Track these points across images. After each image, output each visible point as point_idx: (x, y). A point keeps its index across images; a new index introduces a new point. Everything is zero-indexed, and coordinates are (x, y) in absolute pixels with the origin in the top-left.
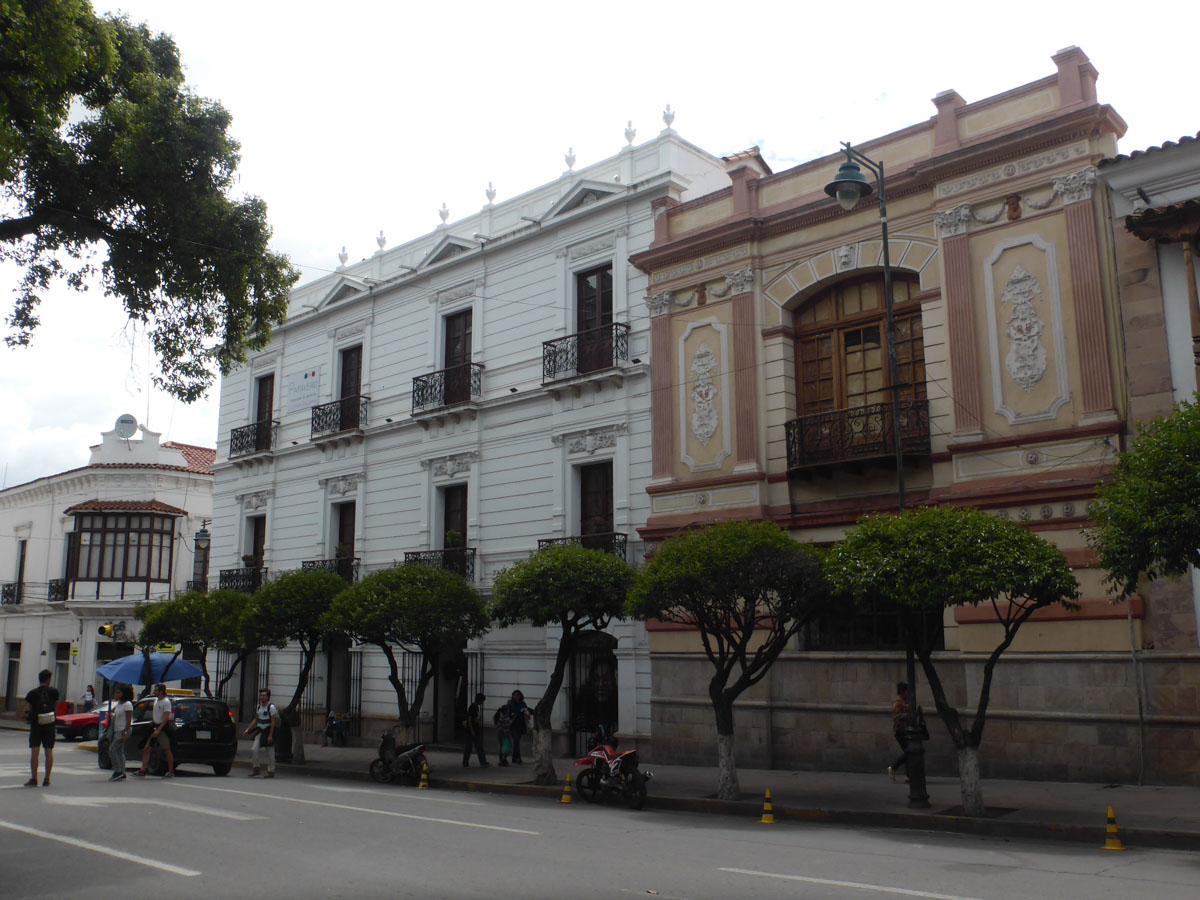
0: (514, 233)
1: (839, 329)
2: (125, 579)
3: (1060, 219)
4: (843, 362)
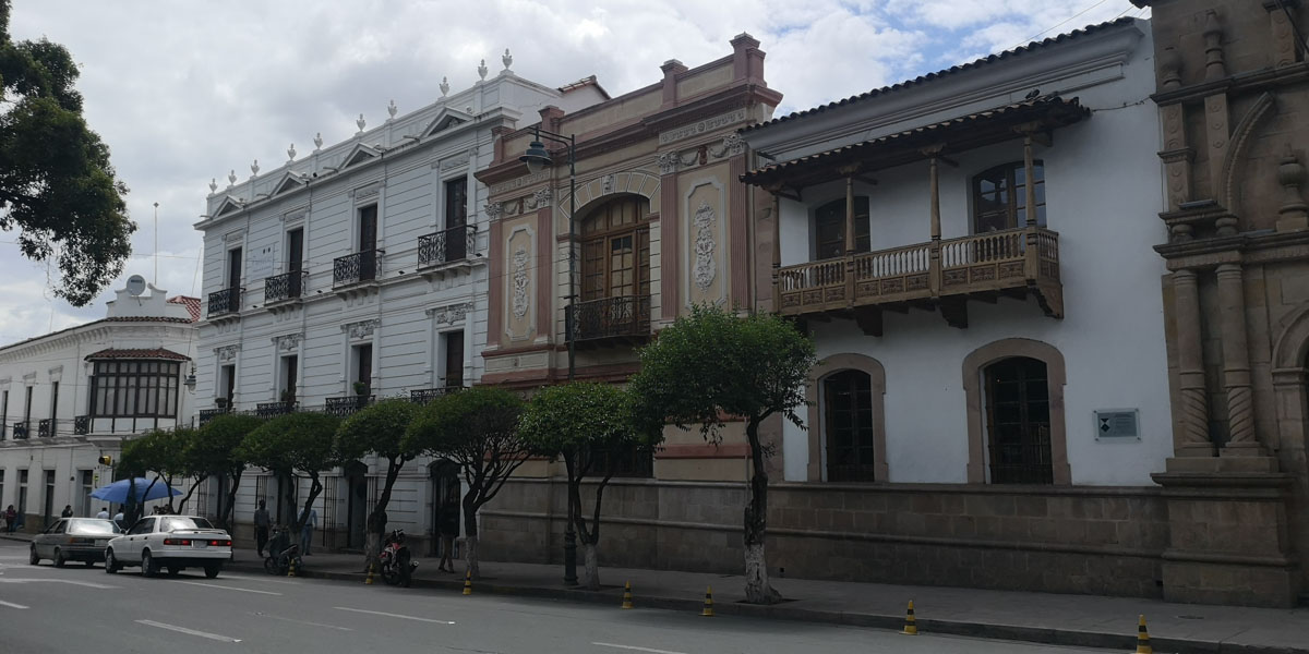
0: (403, 146)
1: (608, 237)
2: (136, 415)
3: (726, 166)
4: (610, 262)
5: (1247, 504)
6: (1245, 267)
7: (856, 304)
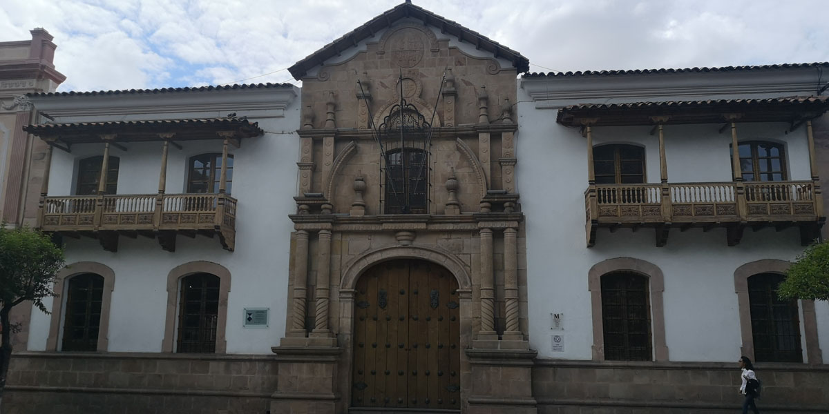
3: (14, 117)
5: (319, 364)
6: (333, 232)
7: (100, 229)
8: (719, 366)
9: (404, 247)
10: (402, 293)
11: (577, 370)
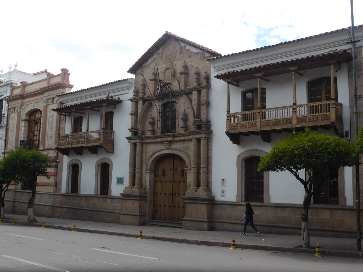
1: (35, 121)
4: (34, 128)
5: (135, 201)
6: (143, 144)
7: (72, 147)
8: (292, 206)
9: (167, 149)
10: (171, 170)
11: (229, 207)
